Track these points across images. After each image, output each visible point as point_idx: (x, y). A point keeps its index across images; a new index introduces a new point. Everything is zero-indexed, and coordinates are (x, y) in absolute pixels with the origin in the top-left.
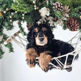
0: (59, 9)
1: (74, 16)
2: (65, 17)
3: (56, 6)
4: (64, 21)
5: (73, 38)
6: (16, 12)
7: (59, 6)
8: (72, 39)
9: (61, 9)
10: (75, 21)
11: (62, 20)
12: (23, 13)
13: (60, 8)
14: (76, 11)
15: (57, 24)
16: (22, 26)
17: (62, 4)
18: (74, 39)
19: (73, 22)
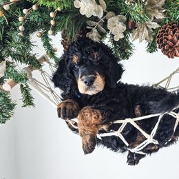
1: (175, 19)
2: (155, 20)
5: (174, 73)
6: (34, 7)
8: (171, 75)
10: (174, 32)
12: (52, 10)
15: (136, 38)
16: (50, 42)
18: (176, 74)
19: (170, 37)
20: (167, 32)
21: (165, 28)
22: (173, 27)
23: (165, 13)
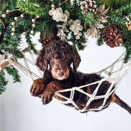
0: (91, 10)
1: (114, 22)
2: (101, 23)
3: (86, 6)
4: (100, 29)
6: (22, 16)
7: (91, 4)
8: (113, 64)
9: (94, 10)
11: (97, 28)
13: (92, 8)
14: (118, 13)
15: (89, 35)
16: (31, 40)
17: (95, 2)
19: (111, 34)
20: (109, 30)
21: (108, 28)
22: (113, 27)
23: (107, 18)
